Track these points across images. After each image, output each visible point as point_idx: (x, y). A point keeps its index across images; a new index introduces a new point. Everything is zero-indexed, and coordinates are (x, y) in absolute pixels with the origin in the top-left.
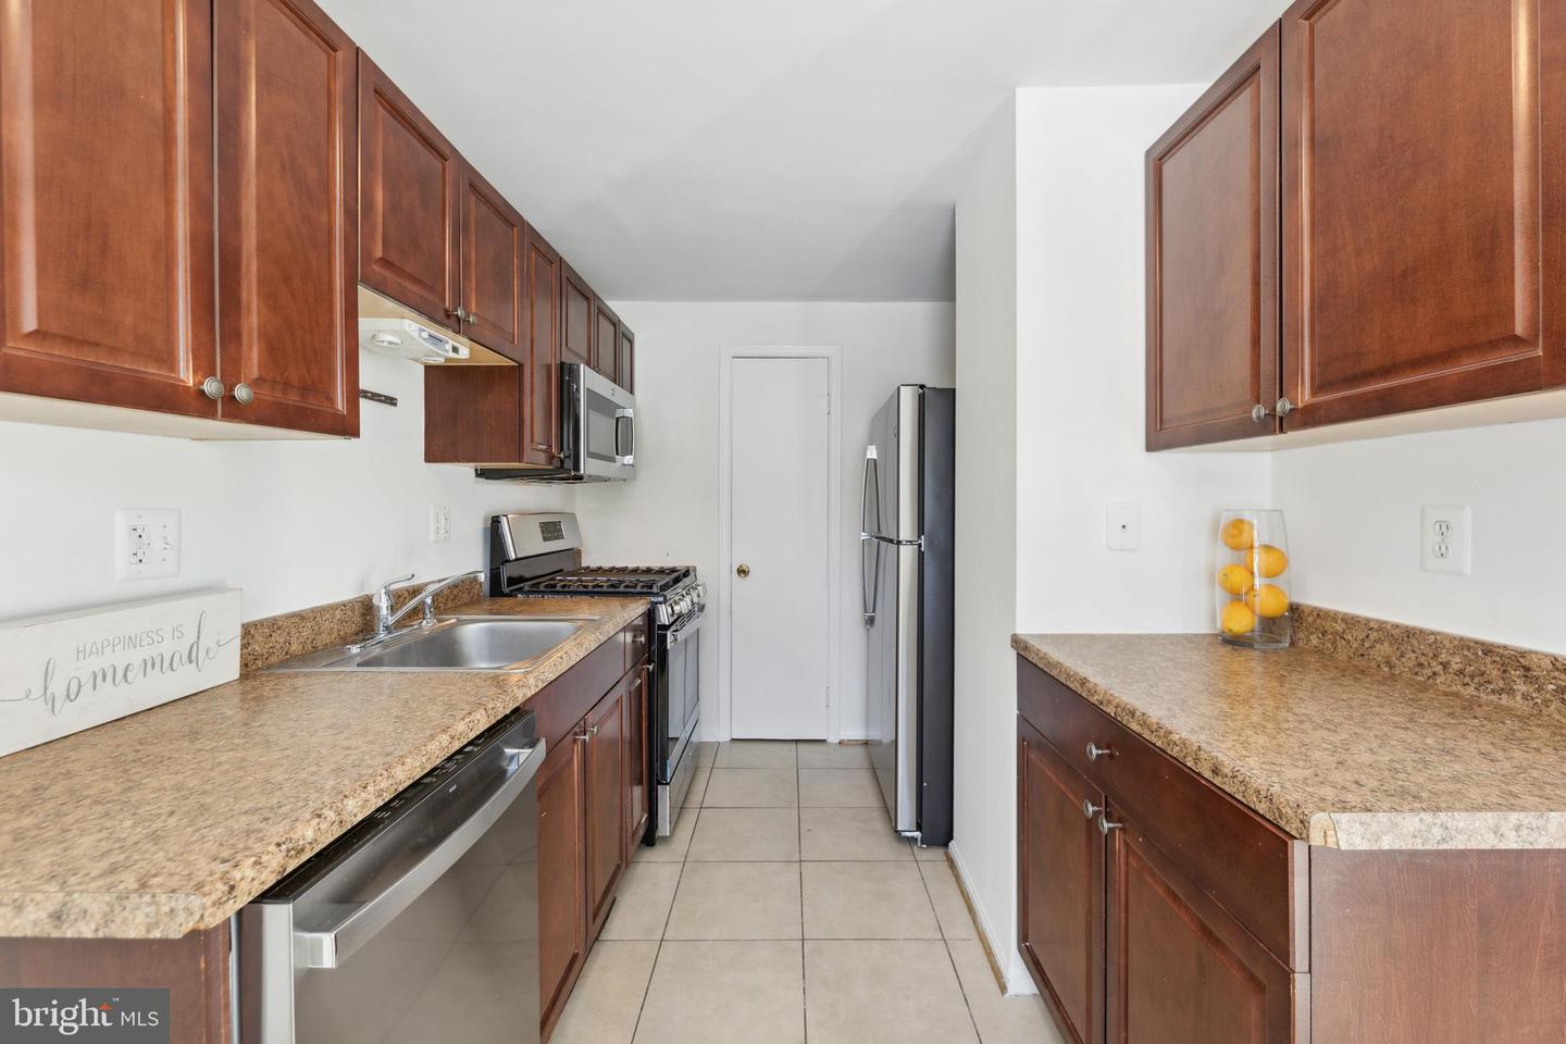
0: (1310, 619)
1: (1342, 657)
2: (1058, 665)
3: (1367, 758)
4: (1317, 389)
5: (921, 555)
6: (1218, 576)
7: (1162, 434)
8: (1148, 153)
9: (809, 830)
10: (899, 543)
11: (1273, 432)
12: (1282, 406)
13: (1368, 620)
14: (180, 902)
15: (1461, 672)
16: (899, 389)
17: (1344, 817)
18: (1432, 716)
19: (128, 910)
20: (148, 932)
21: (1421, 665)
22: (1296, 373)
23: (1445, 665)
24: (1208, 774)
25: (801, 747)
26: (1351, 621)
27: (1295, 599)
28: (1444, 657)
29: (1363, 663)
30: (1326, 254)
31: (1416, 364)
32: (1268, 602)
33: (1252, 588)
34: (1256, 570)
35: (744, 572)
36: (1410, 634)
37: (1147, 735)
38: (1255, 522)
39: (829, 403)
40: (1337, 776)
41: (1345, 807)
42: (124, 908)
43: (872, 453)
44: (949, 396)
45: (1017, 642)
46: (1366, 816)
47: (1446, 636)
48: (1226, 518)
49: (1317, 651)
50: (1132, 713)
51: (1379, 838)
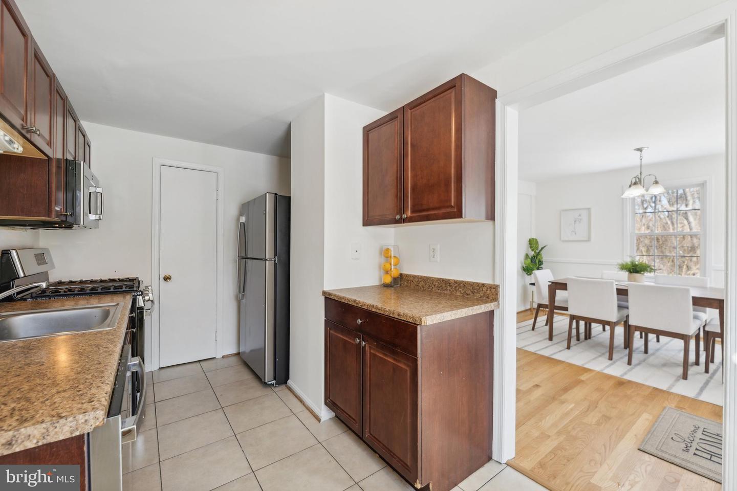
0: (405, 277)
1: (412, 287)
2: (344, 298)
3: (427, 306)
4: (413, 212)
5: (275, 264)
6: (382, 266)
7: (368, 221)
8: (364, 128)
9: (221, 395)
10: (266, 260)
11: (401, 223)
12: (404, 216)
13: (418, 276)
14: (91, 416)
15: (438, 286)
16: (266, 194)
17: (428, 317)
18: (434, 297)
19: (58, 428)
20: (72, 434)
21: (430, 286)
22: (407, 207)
23: (434, 285)
24: (396, 317)
25: (202, 363)
26: (414, 277)
27: (401, 272)
28: (434, 283)
29: (417, 288)
30: (414, 176)
31: (433, 209)
32: (395, 273)
33: (391, 269)
34: (392, 263)
35: (167, 278)
36: (428, 278)
37: (378, 311)
38: (392, 249)
39: (217, 195)
40: (423, 310)
41: (427, 315)
42: (56, 427)
43: (243, 219)
44: (288, 200)
45: (324, 293)
46: (431, 316)
47: (435, 278)
48: (385, 248)
49: (407, 286)
50: (373, 306)
51: (433, 321)
